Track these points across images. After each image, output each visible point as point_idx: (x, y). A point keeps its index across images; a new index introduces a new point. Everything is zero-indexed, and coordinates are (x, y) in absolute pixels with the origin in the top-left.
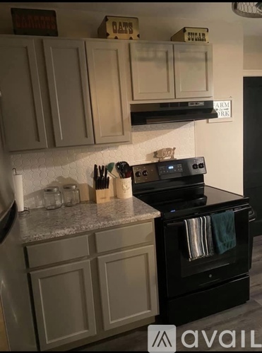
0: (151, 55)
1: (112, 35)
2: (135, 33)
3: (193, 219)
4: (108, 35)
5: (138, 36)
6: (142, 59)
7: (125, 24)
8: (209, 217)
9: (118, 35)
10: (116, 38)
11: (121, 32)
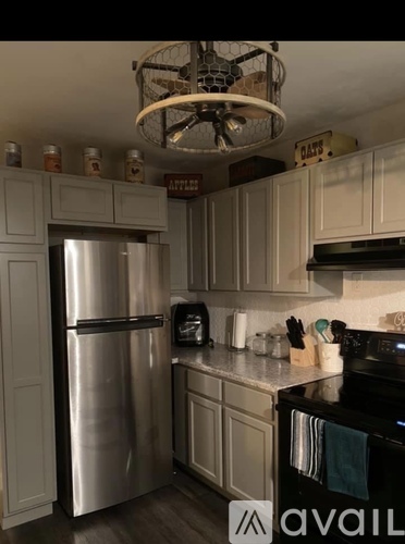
0: (342, 174)
1: (301, 162)
2: (326, 150)
3: (302, 414)
4: (296, 164)
5: (330, 154)
6: (329, 185)
7: (315, 145)
8: (322, 421)
9: (306, 161)
10: (304, 165)
11: (309, 156)
